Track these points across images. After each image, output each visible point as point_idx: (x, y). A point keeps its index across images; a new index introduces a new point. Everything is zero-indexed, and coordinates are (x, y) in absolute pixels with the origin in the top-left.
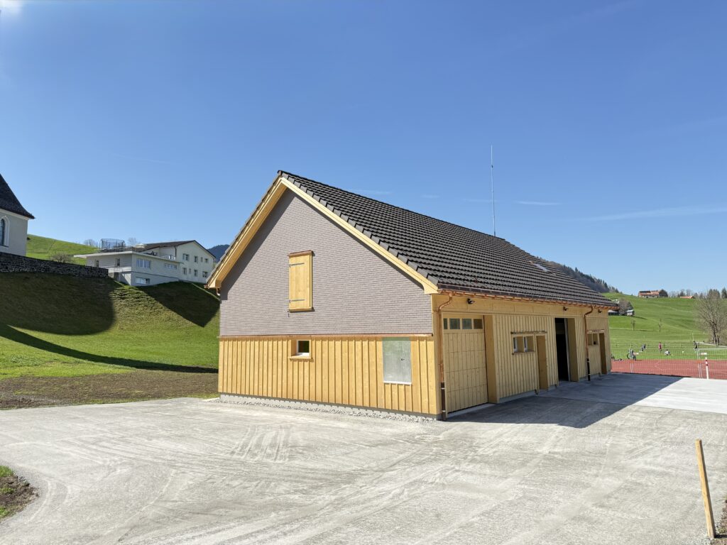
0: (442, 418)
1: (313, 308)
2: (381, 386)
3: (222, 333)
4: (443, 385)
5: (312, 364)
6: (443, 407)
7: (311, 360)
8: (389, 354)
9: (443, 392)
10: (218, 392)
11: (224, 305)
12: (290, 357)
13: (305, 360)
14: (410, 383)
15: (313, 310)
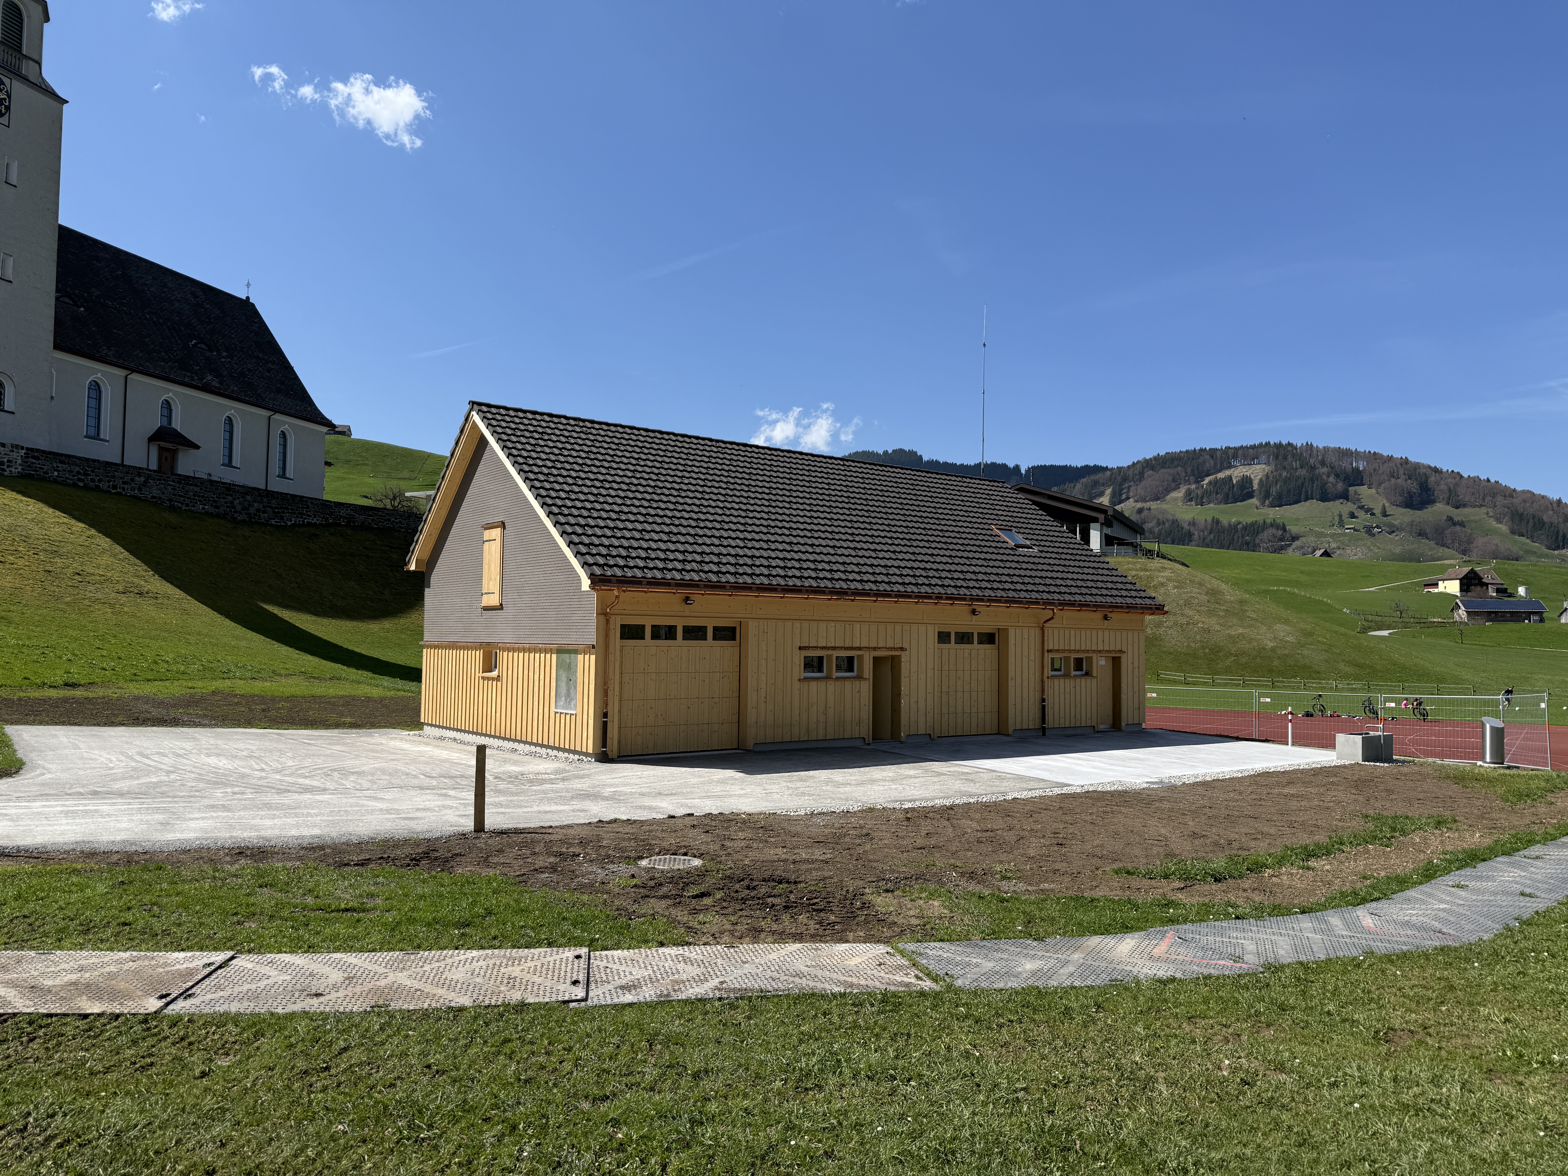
0: (604, 757)
1: (501, 605)
2: (552, 715)
3: (427, 637)
4: (605, 715)
5: (499, 684)
6: (604, 745)
7: (498, 678)
8: (561, 672)
9: (605, 724)
10: (419, 721)
11: (429, 595)
12: (481, 674)
13: (493, 679)
14: (574, 712)
15: (501, 607)
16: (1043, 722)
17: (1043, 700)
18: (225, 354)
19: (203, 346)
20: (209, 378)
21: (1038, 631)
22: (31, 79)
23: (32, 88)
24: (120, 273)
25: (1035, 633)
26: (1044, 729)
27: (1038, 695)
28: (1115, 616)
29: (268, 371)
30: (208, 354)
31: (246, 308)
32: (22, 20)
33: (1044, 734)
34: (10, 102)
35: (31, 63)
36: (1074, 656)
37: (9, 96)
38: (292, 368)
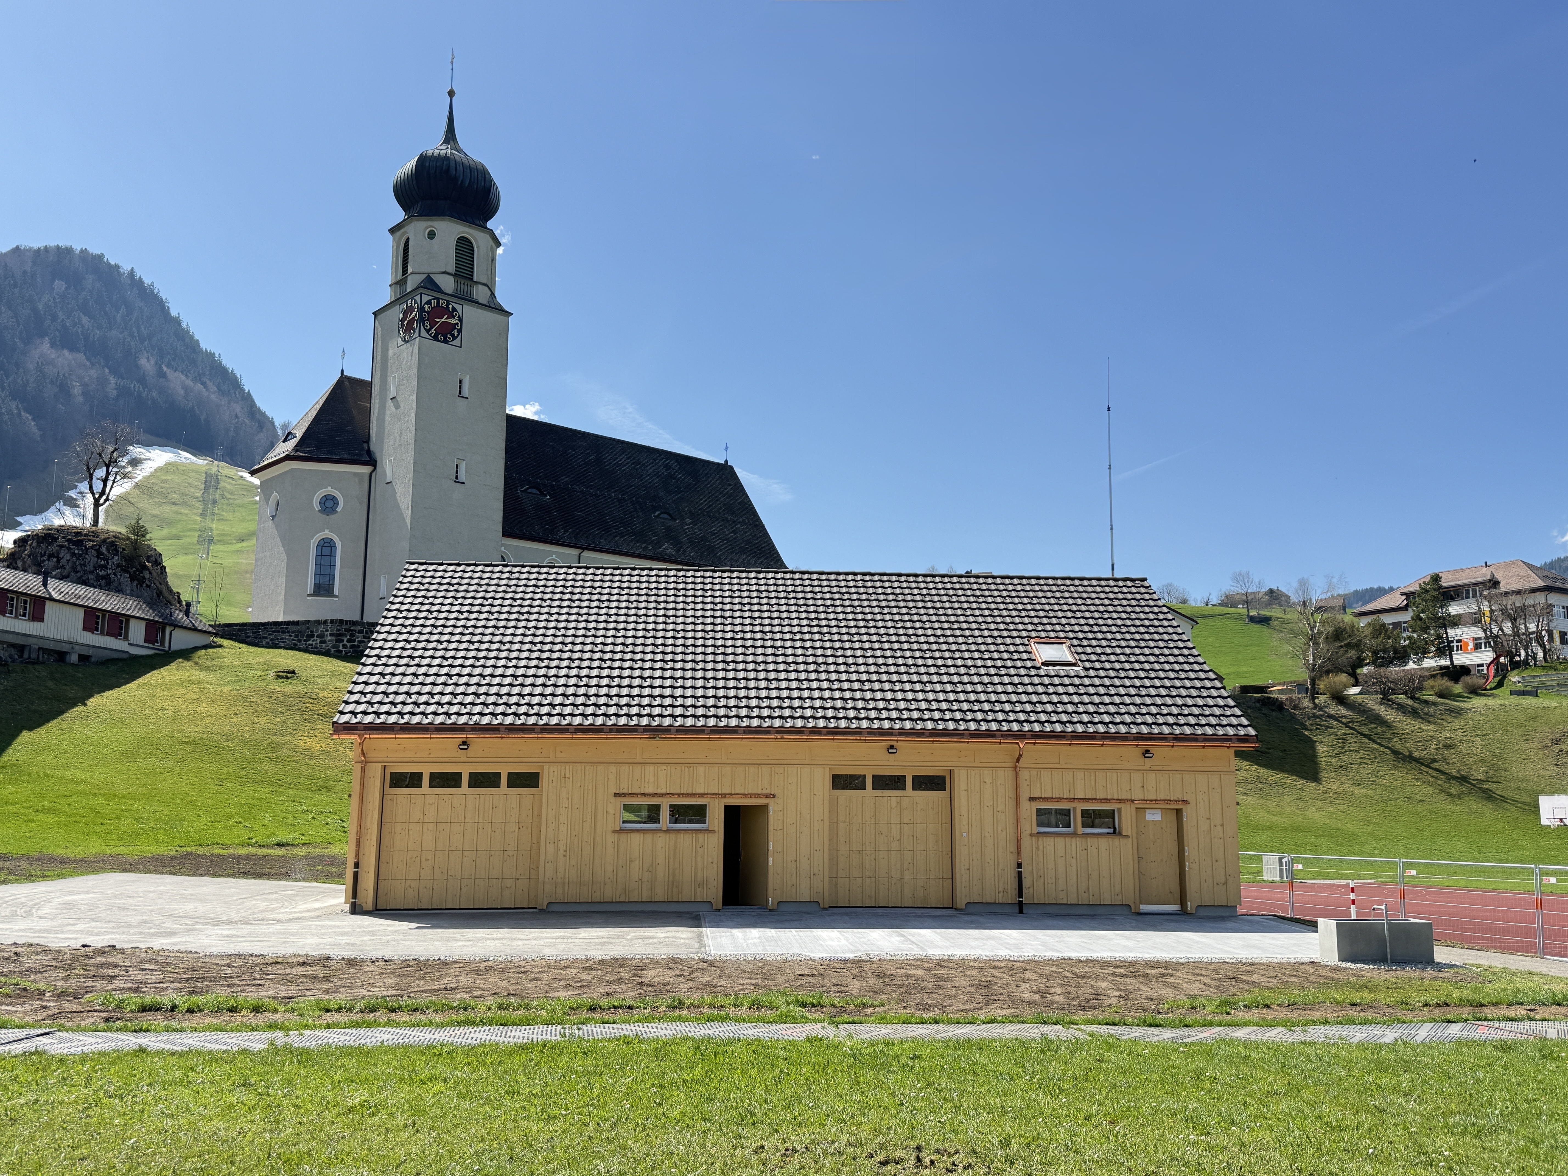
4: (356, 865)
6: (354, 895)
9: (356, 874)
16: (1020, 895)
17: (1019, 865)
18: (688, 521)
19: (666, 516)
20: (666, 546)
21: (1010, 773)
22: (481, 301)
23: (481, 308)
24: (593, 457)
25: (1005, 777)
26: (1021, 904)
27: (1012, 860)
28: (1160, 751)
29: (735, 532)
30: (670, 523)
31: (725, 472)
32: (473, 251)
33: (1021, 911)
34: (461, 325)
35: (480, 286)
36: (1081, 806)
37: (461, 320)
38: (763, 526)
